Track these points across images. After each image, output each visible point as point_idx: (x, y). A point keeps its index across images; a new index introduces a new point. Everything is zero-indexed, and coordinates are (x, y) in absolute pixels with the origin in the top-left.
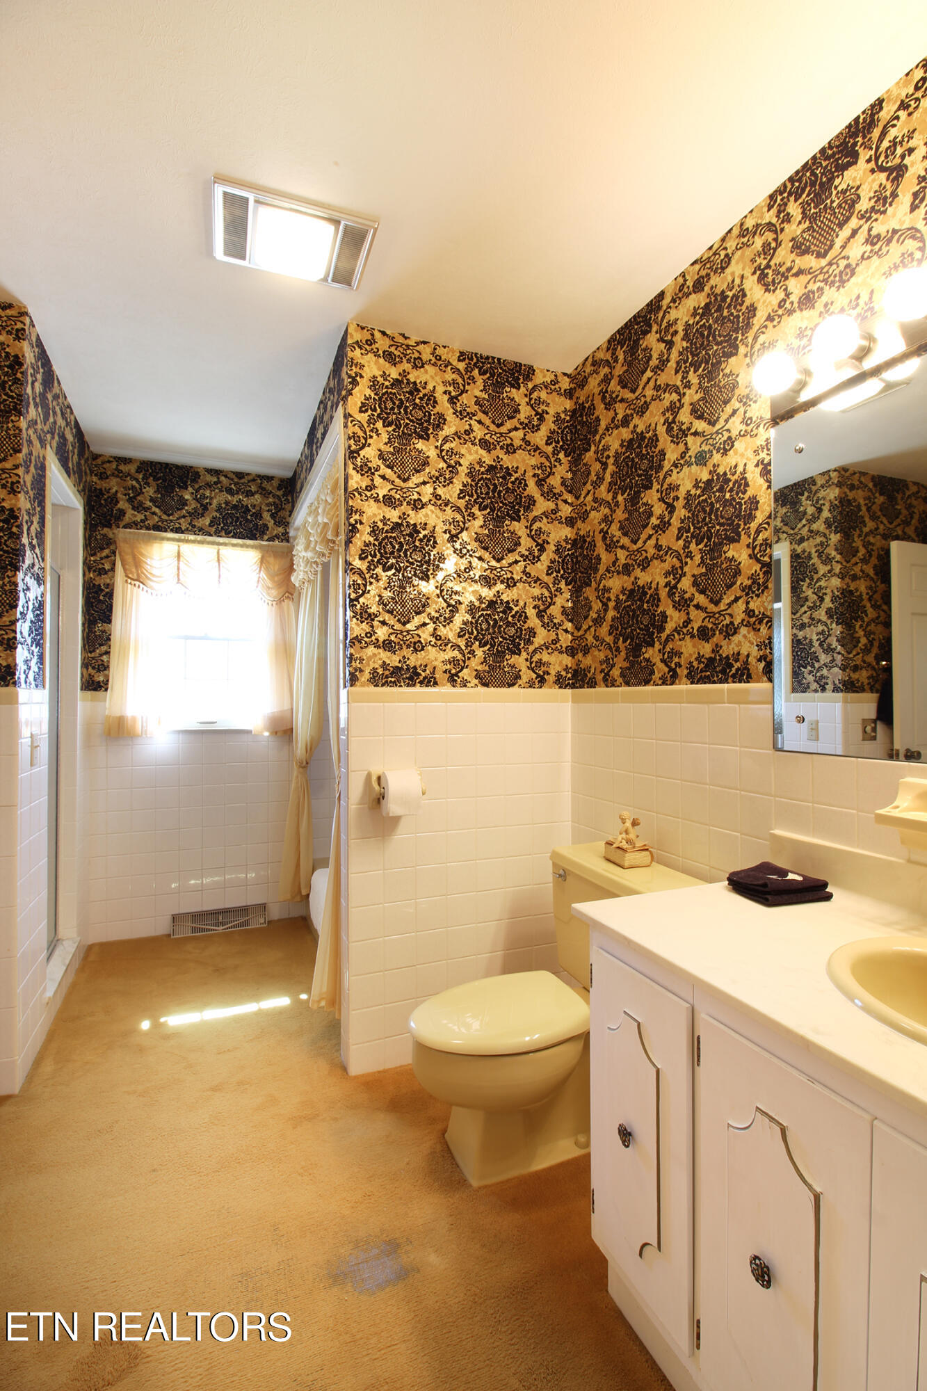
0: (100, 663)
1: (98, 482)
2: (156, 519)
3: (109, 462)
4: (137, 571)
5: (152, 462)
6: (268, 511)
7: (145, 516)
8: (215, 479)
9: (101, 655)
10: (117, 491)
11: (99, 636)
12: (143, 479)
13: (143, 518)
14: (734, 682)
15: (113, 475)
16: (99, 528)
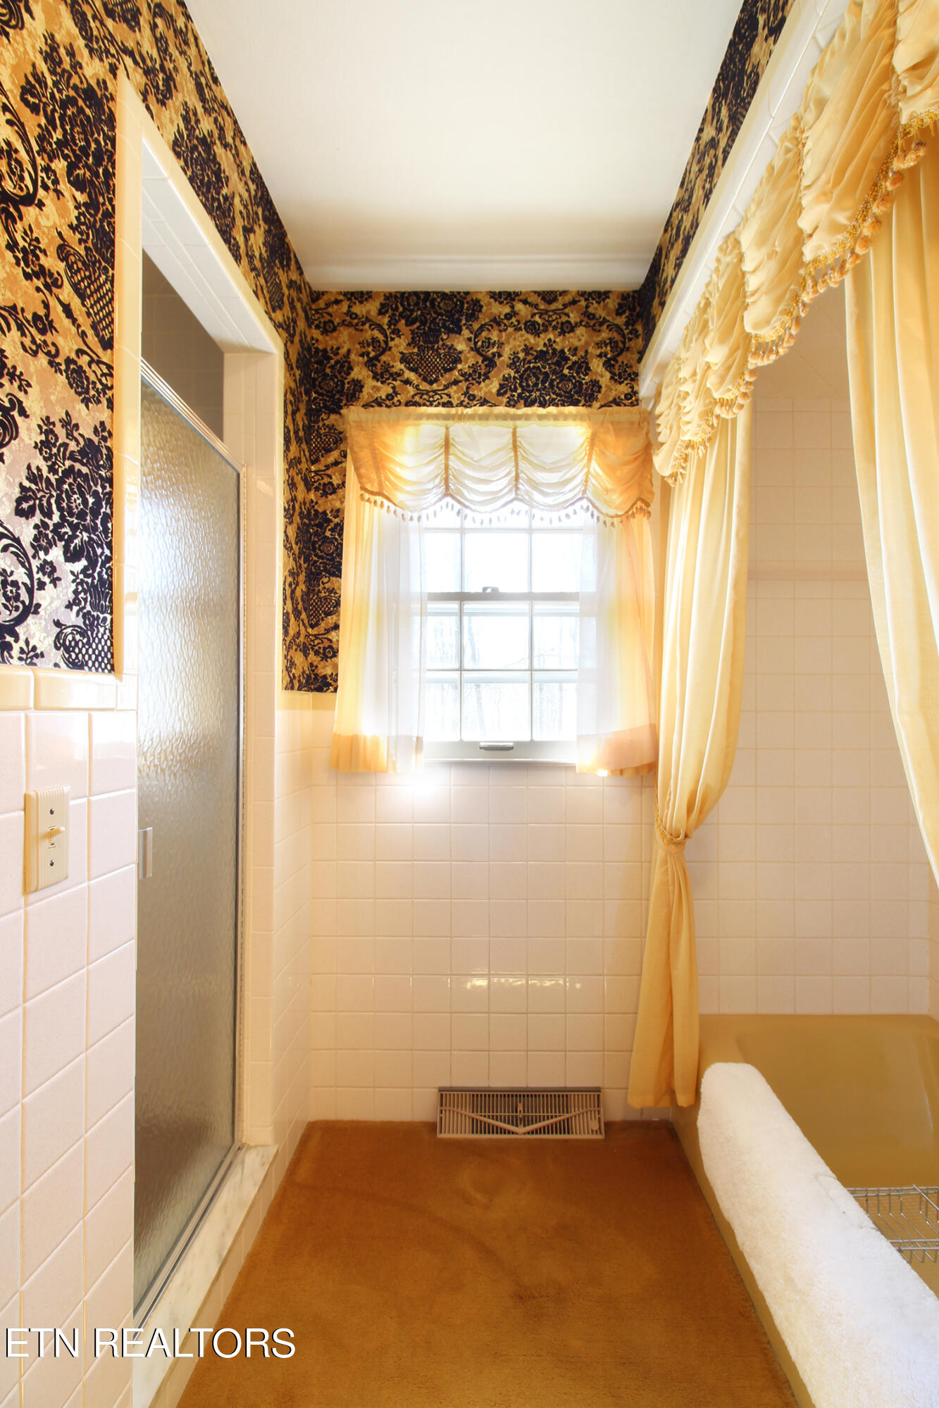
0: (326, 644)
1: (321, 338)
2: (411, 390)
3: (337, 302)
4: (379, 477)
5: (403, 294)
6: (600, 356)
7: (394, 388)
8: (507, 310)
9: (328, 631)
10: (349, 351)
11: (326, 598)
12: (390, 324)
13: (391, 391)
15: (343, 323)
16: (324, 416)
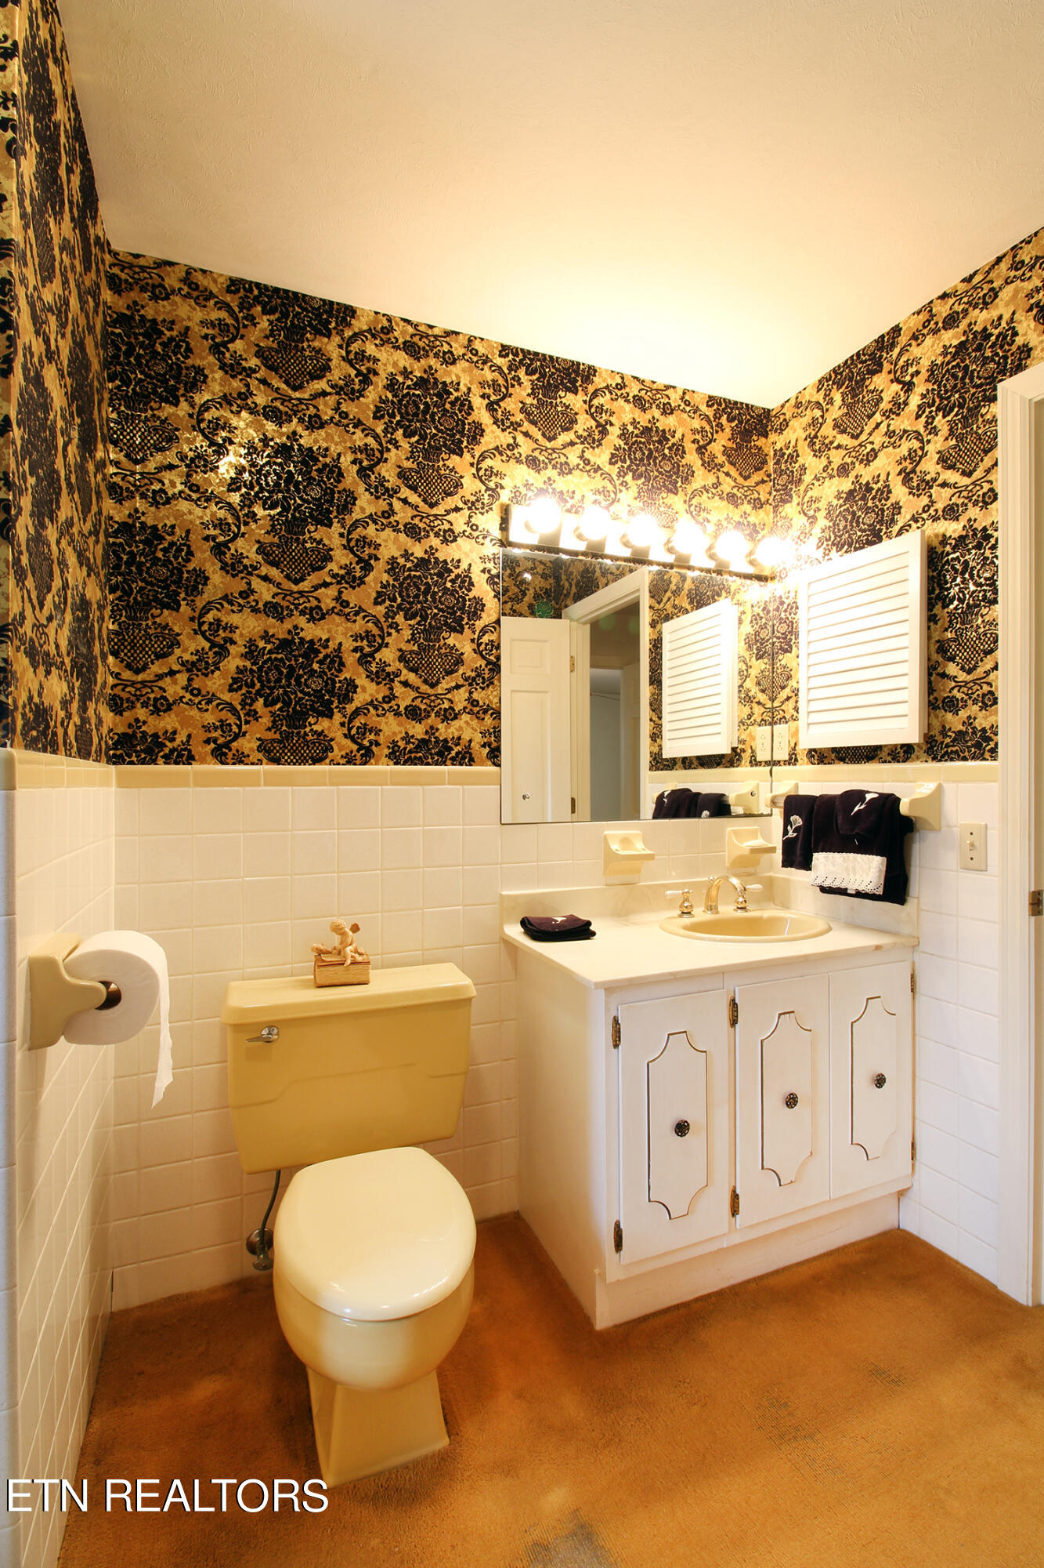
14: (453, 764)
